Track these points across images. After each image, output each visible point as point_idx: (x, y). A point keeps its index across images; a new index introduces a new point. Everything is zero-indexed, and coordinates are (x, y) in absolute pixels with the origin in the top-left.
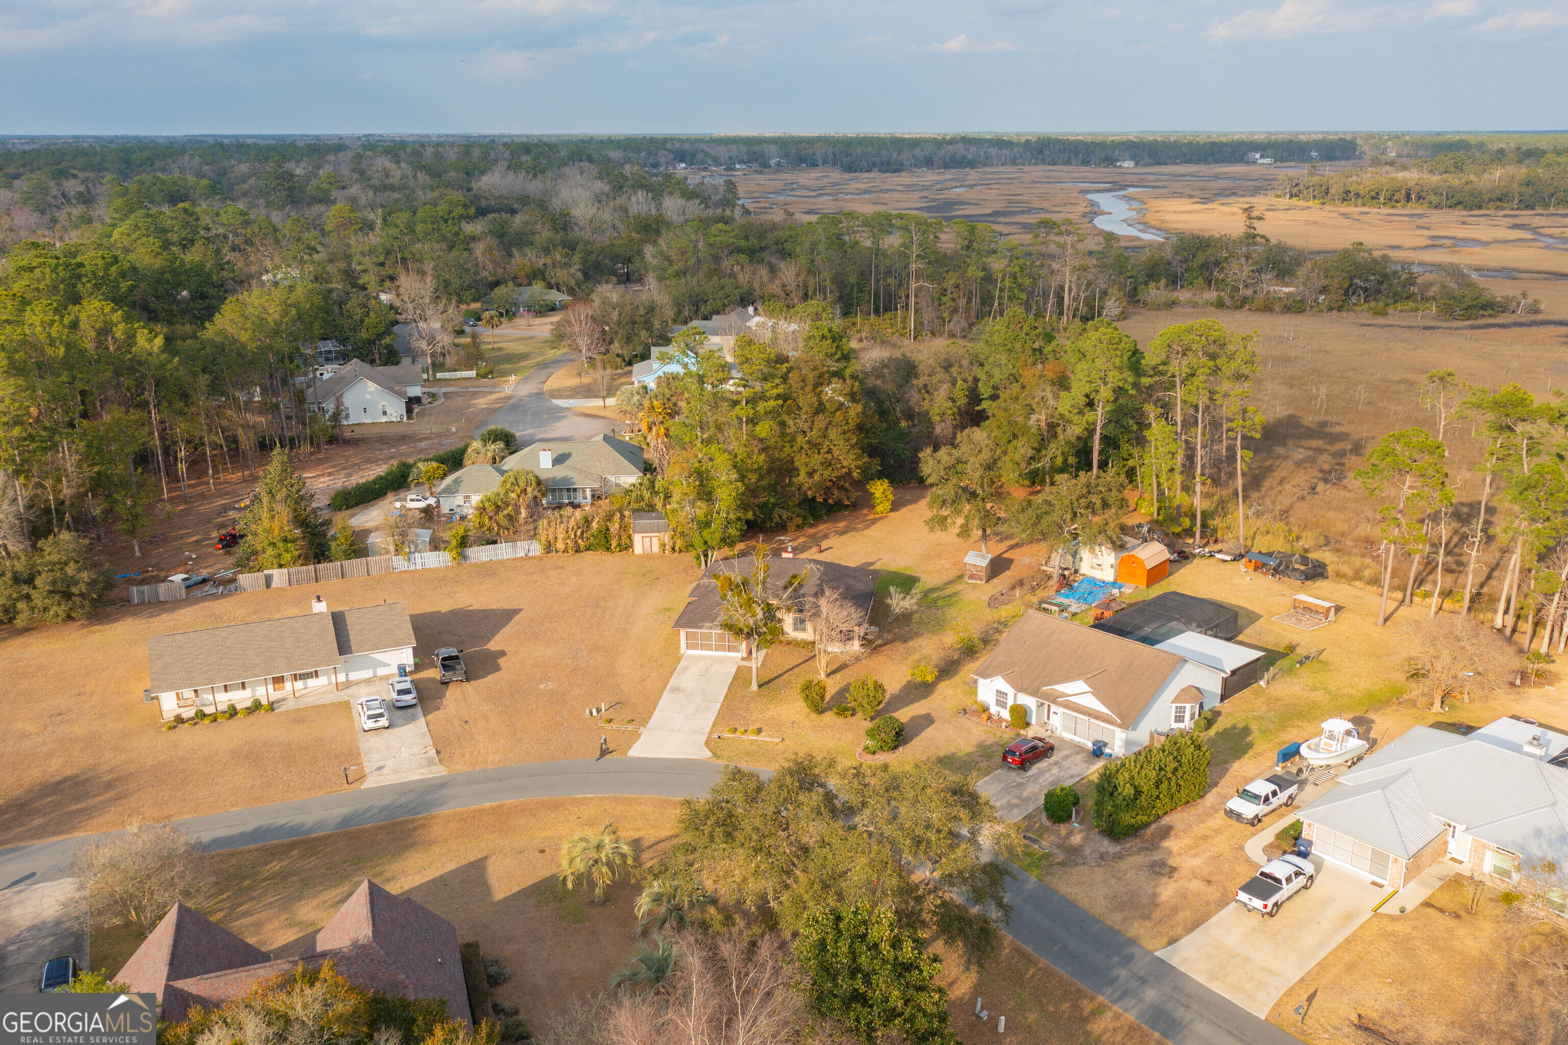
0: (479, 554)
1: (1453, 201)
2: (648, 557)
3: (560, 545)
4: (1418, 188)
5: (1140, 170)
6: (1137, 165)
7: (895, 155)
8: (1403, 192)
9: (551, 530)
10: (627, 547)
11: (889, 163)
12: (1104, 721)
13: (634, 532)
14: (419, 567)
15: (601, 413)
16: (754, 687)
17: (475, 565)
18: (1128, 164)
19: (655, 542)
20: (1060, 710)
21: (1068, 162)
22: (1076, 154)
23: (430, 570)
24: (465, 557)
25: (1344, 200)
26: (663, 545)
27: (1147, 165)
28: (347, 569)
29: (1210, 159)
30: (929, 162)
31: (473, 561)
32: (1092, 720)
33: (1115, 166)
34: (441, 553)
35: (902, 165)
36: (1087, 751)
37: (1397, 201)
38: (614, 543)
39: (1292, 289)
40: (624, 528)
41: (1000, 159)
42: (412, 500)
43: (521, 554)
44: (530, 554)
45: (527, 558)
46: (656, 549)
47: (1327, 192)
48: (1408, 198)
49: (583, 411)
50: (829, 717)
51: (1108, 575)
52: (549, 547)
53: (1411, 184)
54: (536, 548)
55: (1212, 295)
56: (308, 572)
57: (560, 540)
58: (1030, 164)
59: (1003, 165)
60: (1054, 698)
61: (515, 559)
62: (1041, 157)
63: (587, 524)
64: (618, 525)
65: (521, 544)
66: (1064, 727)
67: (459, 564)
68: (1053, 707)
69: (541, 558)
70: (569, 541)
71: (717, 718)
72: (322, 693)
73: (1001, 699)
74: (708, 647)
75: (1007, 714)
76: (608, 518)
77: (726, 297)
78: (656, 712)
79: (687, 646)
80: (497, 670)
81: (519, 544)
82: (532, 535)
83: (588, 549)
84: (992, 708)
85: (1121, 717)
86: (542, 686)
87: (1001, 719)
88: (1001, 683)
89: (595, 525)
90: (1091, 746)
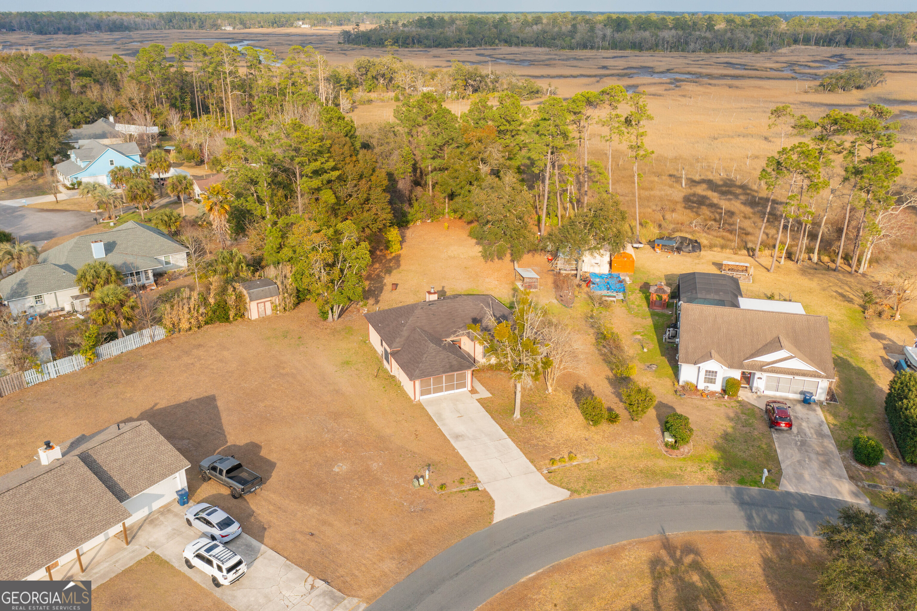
0: (111, 350)
1: (437, 43)
2: (263, 320)
3: (185, 325)
4: (417, 37)
6: (234, 28)
8: (411, 39)
9: (174, 312)
10: (241, 314)
12: (811, 376)
13: (251, 300)
14: (53, 376)
15: (58, 207)
16: (517, 415)
17: (110, 361)
18: (229, 28)
19: (268, 305)
20: (765, 375)
23: (66, 376)
24: (98, 356)
26: (275, 308)
27: (240, 29)
31: (106, 357)
32: (797, 377)
33: (221, 30)
34: (74, 357)
36: (799, 401)
38: (232, 314)
40: (240, 297)
41: (145, 25)
43: (147, 341)
44: (157, 339)
45: (154, 344)
46: (269, 312)
47: (369, 40)
48: (413, 42)
49: (39, 207)
50: (605, 427)
52: (174, 329)
54: (160, 333)
57: (183, 321)
59: (148, 29)
60: (761, 368)
61: (145, 347)
63: (204, 301)
64: (234, 297)
65: (146, 332)
66: (767, 388)
67: (94, 364)
68: (758, 374)
69: (167, 340)
70: (192, 321)
71: (525, 454)
72: (111, 553)
73: (711, 376)
74: (440, 390)
75: (717, 387)
76: (223, 291)
77: (87, 111)
78: (470, 464)
79: (422, 394)
80: (272, 465)
81: (144, 331)
82: (158, 321)
83: (206, 323)
84: (701, 386)
85: (825, 372)
86: (336, 469)
87: (713, 393)
88: (711, 365)
89: (212, 301)
90: (798, 397)
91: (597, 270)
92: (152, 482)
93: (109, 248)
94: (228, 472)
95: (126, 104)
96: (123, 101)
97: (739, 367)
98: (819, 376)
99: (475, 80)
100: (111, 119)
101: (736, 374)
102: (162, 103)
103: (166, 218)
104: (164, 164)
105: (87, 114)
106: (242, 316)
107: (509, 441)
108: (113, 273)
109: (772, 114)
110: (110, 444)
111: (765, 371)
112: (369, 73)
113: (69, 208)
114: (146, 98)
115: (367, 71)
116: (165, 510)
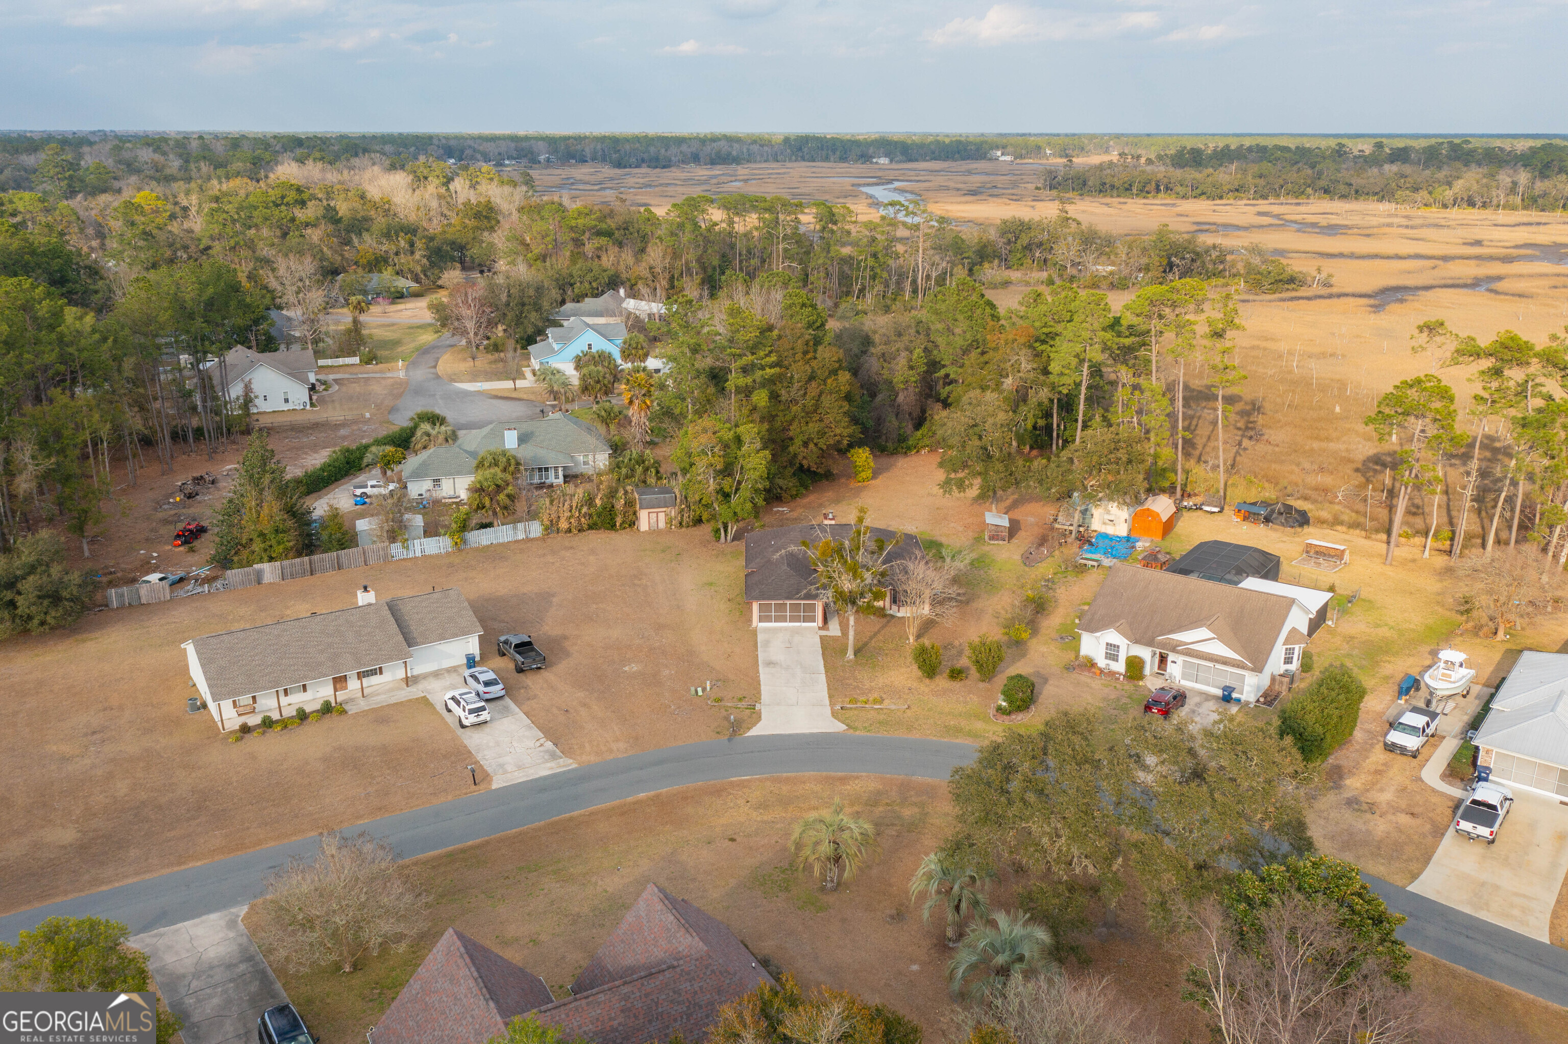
0: (481, 538)
1: (1199, 191)
2: (654, 532)
3: (564, 525)
4: (1166, 180)
5: (894, 166)
6: (891, 161)
7: (663, 151)
8: (1153, 184)
9: (554, 508)
10: (631, 523)
11: (657, 159)
12: (1233, 666)
13: (641, 508)
14: (418, 554)
15: (514, 395)
16: (850, 655)
17: (477, 549)
18: (884, 161)
19: (662, 516)
20: (1180, 659)
21: (827, 159)
22: (834, 151)
23: (430, 556)
24: (465, 542)
25: (1101, 191)
26: (669, 522)
27: (901, 162)
28: (342, 559)
29: (957, 156)
30: (695, 158)
31: (473, 545)
32: (1218, 666)
33: (872, 163)
34: (443, 539)
35: (670, 161)
36: (1215, 697)
37: (1148, 192)
38: (619, 520)
39: (1110, 268)
40: (630, 504)
41: (762, 156)
42: (372, 487)
43: (521, 536)
44: (532, 535)
45: (528, 540)
46: (662, 525)
47: (1084, 184)
48: (1158, 190)
49: (494, 393)
50: (942, 682)
51: (1122, 530)
52: (551, 528)
53: (1160, 176)
54: (536, 529)
55: (1041, 274)
56: (302, 564)
57: (563, 520)
58: (790, 160)
59: (765, 161)
60: (1174, 647)
61: (517, 541)
62: (800, 154)
63: (590, 501)
64: (622, 502)
65: (520, 526)
66: (1185, 676)
67: (460, 550)
68: (1171, 657)
69: (543, 539)
70: (572, 520)
71: (829, 689)
72: (391, 690)
73: (1112, 652)
74: (782, 619)
75: (1120, 667)
76: (612, 494)
77: (595, 280)
78: (762, 688)
79: (761, 619)
80: (568, 654)
81: (519, 525)
82: (532, 515)
83: (590, 528)
84: (1102, 662)
85: (1251, 661)
86: (626, 669)
87: (1112, 674)
88: (1112, 636)
89: (598, 502)
90: (1219, 693)
91: (1110, 530)
92: (441, 638)
93: (523, 439)
94: (517, 646)
95: (646, 273)
96: (642, 270)
97: (1150, 643)
98: (1242, 666)
99: (1184, 258)
100: (622, 292)
101: (1145, 653)
102: (691, 275)
103: (603, 413)
104: (641, 352)
105: (594, 285)
106: (632, 524)
107: (823, 677)
108: (513, 462)
110: (419, 599)
111: (1178, 652)
112: (1019, 241)
113: (525, 397)
114: (672, 267)
115: (1017, 238)
116: (453, 670)
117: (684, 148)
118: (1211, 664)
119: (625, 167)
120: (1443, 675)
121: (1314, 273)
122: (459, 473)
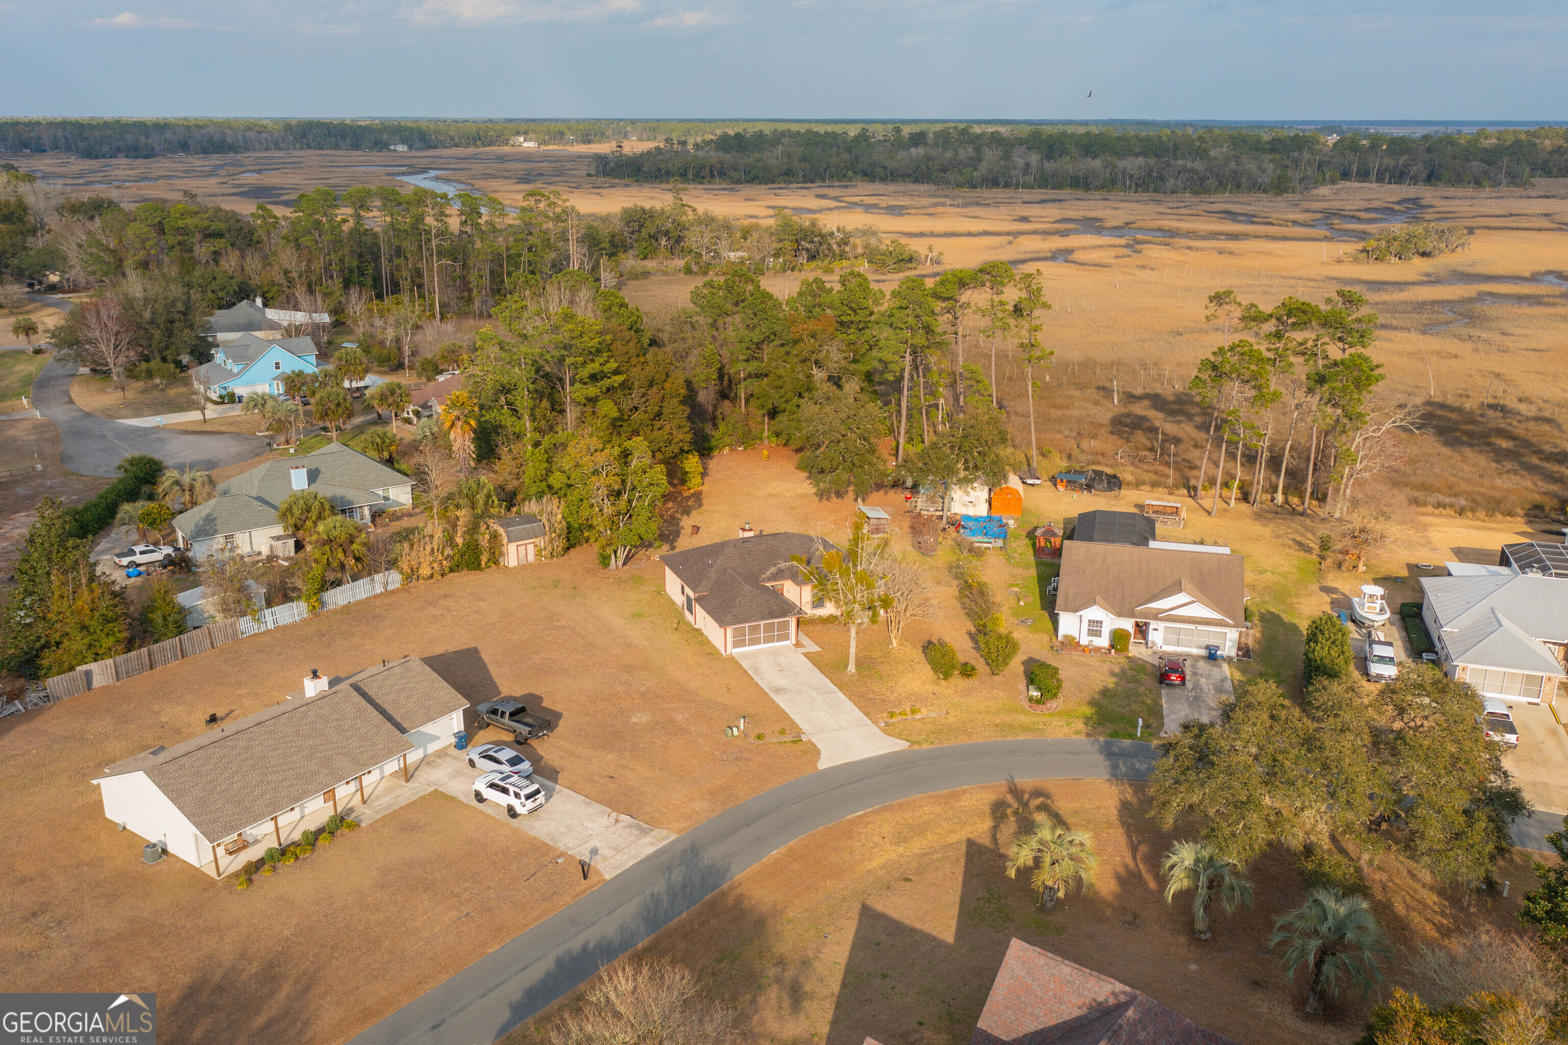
0: (338, 597)
1: (751, 176)
2: (524, 568)
3: (425, 571)
4: (719, 165)
5: (414, 153)
6: (410, 148)
7: (143, 138)
8: (707, 169)
9: (414, 553)
10: (495, 559)
11: (137, 148)
12: (1217, 625)
13: (510, 541)
14: (270, 626)
15: (207, 428)
16: (852, 668)
17: (335, 612)
18: (402, 148)
19: (531, 548)
20: (1161, 625)
21: (336, 147)
22: (344, 138)
23: (285, 627)
24: (323, 604)
25: (656, 177)
26: (538, 553)
27: (419, 149)
28: (187, 646)
29: (478, 142)
30: (184, 146)
31: (331, 607)
32: (1200, 627)
33: (389, 150)
34: (294, 604)
35: (152, 149)
36: (1203, 658)
37: (703, 178)
38: (484, 558)
39: (741, 254)
40: (495, 536)
41: (261, 143)
42: (142, 553)
43: (379, 589)
44: (390, 587)
45: (387, 594)
46: (531, 558)
47: (639, 170)
48: (713, 176)
49: (184, 428)
50: (958, 682)
51: (982, 510)
52: (411, 576)
53: (713, 161)
54: (395, 579)
55: (680, 263)
56: (139, 657)
57: (424, 565)
58: (294, 148)
59: (266, 149)
60: (1156, 615)
61: (376, 596)
62: (305, 141)
63: (451, 541)
64: (487, 537)
65: (378, 577)
66: (1166, 642)
67: (317, 615)
68: (1153, 624)
69: (403, 589)
70: (435, 565)
71: (859, 708)
72: (388, 791)
73: (1095, 628)
74: (758, 642)
75: (1103, 641)
76: (473, 529)
78: (792, 716)
79: (736, 645)
80: (559, 716)
81: (376, 577)
82: (392, 564)
83: (452, 570)
84: (1084, 640)
85: (1233, 620)
86: (634, 720)
87: (1098, 649)
88: (1095, 613)
89: (459, 541)
90: (1203, 652)
91: (971, 511)
92: (430, 719)
93: (313, 476)
94: (512, 715)
95: (279, 278)
96: (275, 274)
97: (1131, 615)
98: (1226, 625)
99: (812, 242)
100: (259, 301)
101: (1128, 625)
102: (332, 277)
103: (378, 440)
104: (360, 368)
105: (221, 294)
106: (496, 563)
107: (841, 695)
108: (327, 506)
109: (1211, 301)
110: (379, 677)
111: (1161, 619)
112: (643, 230)
113: (223, 429)
114: (309, 270)
115: (641, 226)
116: (442, 754)
117: (168, 135)
118: (1192, 627)
119: (97, 157)
120: (1369, 608)
121: (926, 252)
122: (256, 525)
